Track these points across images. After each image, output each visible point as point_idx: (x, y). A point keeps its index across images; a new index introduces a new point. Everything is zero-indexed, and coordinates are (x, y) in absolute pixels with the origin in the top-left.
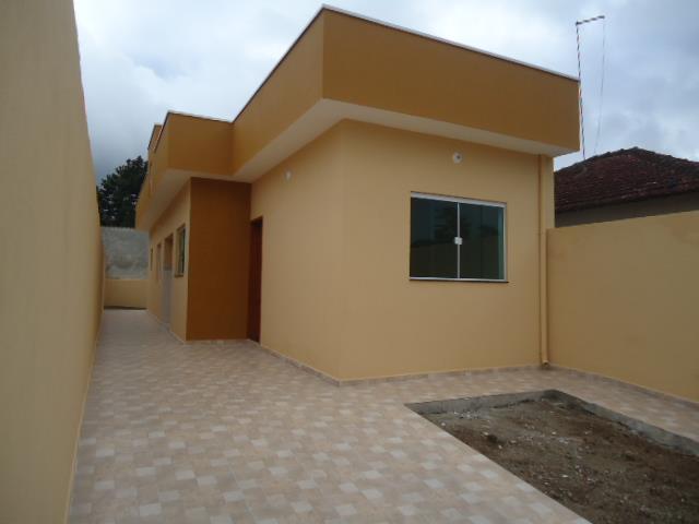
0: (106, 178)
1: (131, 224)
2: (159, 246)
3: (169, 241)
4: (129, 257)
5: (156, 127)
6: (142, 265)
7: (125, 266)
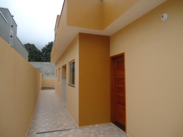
0: (42, 48)
1: (49, 61)
2: (59, 69)
3: (64, 67)
4: (49, 72)
5: (58, 16)
6: (53, 74)
7: (48, 74)
